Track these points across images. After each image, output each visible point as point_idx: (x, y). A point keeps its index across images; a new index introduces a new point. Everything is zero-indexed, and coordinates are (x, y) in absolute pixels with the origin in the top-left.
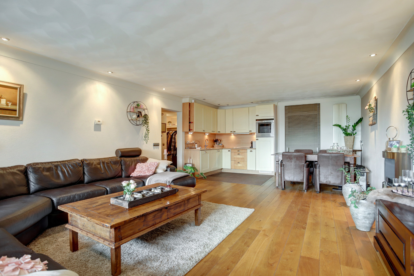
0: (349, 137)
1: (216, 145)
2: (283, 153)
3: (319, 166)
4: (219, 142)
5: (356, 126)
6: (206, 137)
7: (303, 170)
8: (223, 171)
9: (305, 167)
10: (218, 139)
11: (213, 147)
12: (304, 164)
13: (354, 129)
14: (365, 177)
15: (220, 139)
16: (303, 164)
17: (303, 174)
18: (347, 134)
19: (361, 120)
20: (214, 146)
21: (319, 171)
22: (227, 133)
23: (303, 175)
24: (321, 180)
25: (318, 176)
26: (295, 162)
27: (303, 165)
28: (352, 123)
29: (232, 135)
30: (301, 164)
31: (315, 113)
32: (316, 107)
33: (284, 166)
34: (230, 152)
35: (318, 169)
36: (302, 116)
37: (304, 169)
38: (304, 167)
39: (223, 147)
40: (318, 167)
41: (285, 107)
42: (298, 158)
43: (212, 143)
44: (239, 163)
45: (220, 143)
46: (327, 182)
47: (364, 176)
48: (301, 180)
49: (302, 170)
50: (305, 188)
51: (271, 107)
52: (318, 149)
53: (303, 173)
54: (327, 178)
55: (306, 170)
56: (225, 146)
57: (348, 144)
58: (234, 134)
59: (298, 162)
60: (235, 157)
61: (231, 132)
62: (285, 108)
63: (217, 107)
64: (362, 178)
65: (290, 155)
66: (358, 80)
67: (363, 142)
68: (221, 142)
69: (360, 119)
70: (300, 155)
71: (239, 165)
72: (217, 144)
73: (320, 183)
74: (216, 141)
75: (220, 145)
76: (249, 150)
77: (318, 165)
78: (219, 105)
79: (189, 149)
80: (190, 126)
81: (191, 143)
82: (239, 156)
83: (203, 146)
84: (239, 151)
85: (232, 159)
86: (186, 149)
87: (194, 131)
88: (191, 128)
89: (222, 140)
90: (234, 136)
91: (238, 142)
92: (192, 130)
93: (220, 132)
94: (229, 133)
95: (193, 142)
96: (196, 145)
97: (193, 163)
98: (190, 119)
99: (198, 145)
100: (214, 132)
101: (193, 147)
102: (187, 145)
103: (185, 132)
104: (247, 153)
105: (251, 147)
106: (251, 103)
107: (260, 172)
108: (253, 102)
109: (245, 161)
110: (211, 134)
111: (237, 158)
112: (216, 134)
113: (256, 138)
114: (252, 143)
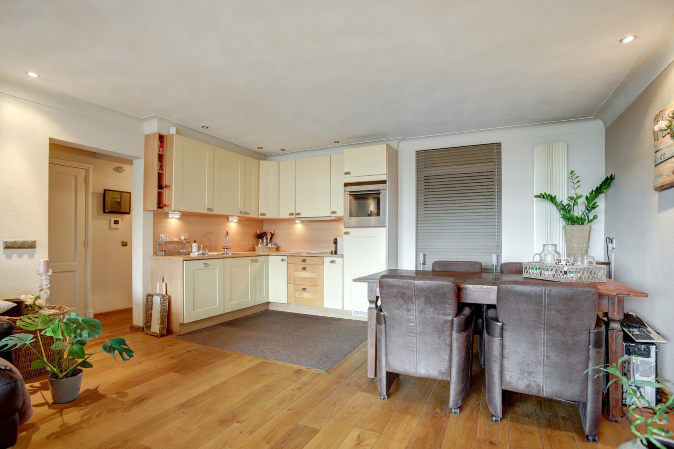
0: (576, 228)
1: (260, 245)
2: (382, 280)
3: (502, 329)
4: (269, 238)
5: (596, 197)
6: (233, 226)
7: (448, 341)
8: (271, 308)
9: (455, 328)
10: (268, 232)
11: (254, 250)
12: (452, 321)
13: (591, 206)
14: (652, 359)
15: (272, 233)
16: (450, 318)
17: (448, 352)
18: (571, 220)
19: (609, 181)
20: (256, 247)
21: (502, 346)
22: (282, 216)
23: (447, 357)
24: (507, 377)
25: (498, 361)
26: (421, 311)
27: (446, 321)
28: (586, 190)
29: (296, 222)
30: (443, 318)
31: (488, 167)
32: (492, 152)
33: (387, 323)
34: (285, 263)
35: (497, 341)
36: (457, 176)
37: (451, 335)
38: (452, 329)
39: (278, 249)
40: (497, 330)
41: (418, 152)
42: (431, 298)
43: (252, 241)
44: (304, 289)
45: (273, 240)
46: (528, 386)
47: (648, 356)
48: (442, 373)
49: (445, 339)
50: (454, 401)
51: (379, 152)
52: (494, 257)
53: (448, 349)
54: (529, 373)
55: (457, 340)
56: (282, 247)
57: (574, 246)
58: (300, 219)
59: (430, 312)
60: (297, 274)
61: (291, 214)
62: (417, 157)
63: (261, 155)
64: (642, 362)
65: (402, 287)
66: (629, 39)
67: (614, 240)
68: (274, 238)
69: (607, 179)
70: (438, 288)
71: (306, 295)
72: (262, 242)
73: (504, 388)
74: (260, 236)
75: (271, 245)
76: (327, 260)
77: (499, 324)
78: (262, 148)
79: (163, 255)
80: (160, 195)
81: (175, 240)
82: (305, 274)
83: (219, 248)
84: (304, 261)
85: (291, 280)
86: (158, 254)
87: (173, 210)
88: (165, 201)
89: (275, 233)
90: (301, 223)
91: (310, 240)
92: (168, 206)
93: (264, 214)
94: (288, 216)
95: (183, 238)
96: (195, 245)
97: (168, 294)
98: (160, 176)
99: (201, 245)
100: (246, 213)
101: (182, 251)
102: (159, 244)
103: (152, 212)
104: (323, 265)
105: (334, 252)
106: (335, 142)
107: (353, 314)
108: (338, 142)
109: (319, 286)
110: (243, 220)
111: (301, 277)
112: (263, 221)
113: (345, 230)
114: (336, 242)
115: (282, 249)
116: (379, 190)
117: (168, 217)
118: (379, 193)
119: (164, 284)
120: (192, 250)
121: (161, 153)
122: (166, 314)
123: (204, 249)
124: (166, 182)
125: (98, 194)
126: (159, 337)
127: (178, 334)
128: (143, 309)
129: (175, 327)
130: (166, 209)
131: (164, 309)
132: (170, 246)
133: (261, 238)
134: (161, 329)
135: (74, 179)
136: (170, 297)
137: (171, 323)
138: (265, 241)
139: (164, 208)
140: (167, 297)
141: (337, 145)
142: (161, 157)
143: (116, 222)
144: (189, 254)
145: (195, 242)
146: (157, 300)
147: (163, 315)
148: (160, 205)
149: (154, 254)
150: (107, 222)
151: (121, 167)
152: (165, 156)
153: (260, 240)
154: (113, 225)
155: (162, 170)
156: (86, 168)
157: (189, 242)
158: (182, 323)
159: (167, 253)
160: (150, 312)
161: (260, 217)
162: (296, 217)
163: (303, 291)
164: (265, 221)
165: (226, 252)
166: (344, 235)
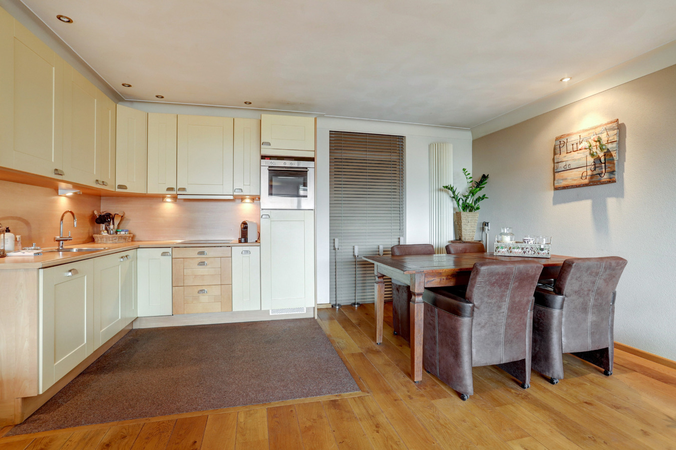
0: (470, 214)
1: (105, 233)
6: (63, 202)
8: (138, 326)
20: (95, 236)
22: (151, 191)
27: (528, 302)
29: (169, 200)
30: (527, 299)
34: (168, 258)
41: (331, 133)
43: (87, 227)
44: (202, 291)
45: (121, 226)
49: (524, 320)
56: (139, 234)
60: (188, 272)
61: (168, 189)
62: (331, 137)
66: (566, 80)
67: (489, 224)
68: (123, 223)
71: (204, 299)
72: (106, 229)
75: (121, 233)
76: (235, 250)
78: (129, 86)
82: (202, 270)
84: (202, 253)
85: (178, 281)
90: (172, 202)
93: (124, 187)
94: (163, 191)
96: (8, 237)
99: (18, 237)
100: (103, 183)
104: (231, 257)
105: (243, 240)
106: (246, 103)
107: (271, 314)
108: (250, 103)
109: (226, 284)
110: (83, 193)
111: (196, 276)
112: (100, 196)
113: (262, 213)
114: (245, 227)
115: (137, 238)
116: (306, 168)
118: (307, 171)
133: (103, 223)
138: (112, 226)
141: (248, 107)
145: (8, 231)
158: (36, 395)
161: (118, 190)
162: (179, 193)
163: (200, 295)
164: (103, 196)
165: (62, 247)
166: (261, 219)
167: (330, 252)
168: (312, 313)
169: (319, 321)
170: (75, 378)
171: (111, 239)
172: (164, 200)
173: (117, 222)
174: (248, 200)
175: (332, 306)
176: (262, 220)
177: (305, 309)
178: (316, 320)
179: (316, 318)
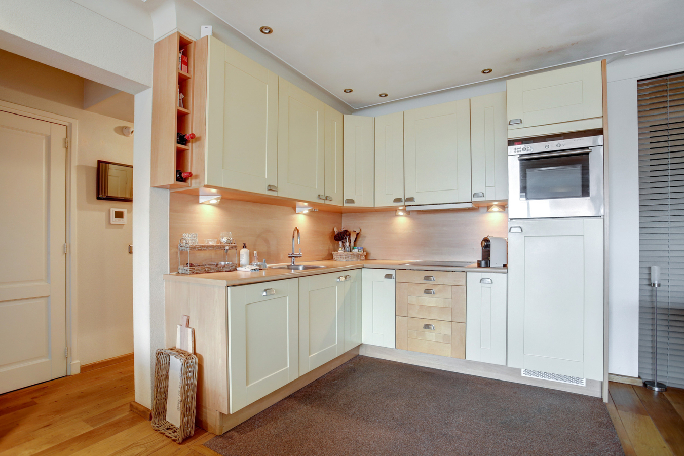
1: (341, 250)
4: (353, 239)
6: (301, 219)
10: (350, 229)
11: (330, 257)
15: (357, 231)
20: (334, 253)
22: (380, 204)
29: (401, 213)
34: (392, 281)
39: (367, 257)
41: (641, 82)
43: (328, 244)
44: (427, 326)
45: (358, 243)
56: (373, 253)
58: (408, 209)
60: (413, 300)
61: (397, 200)
62: (639, 89)
68: (360, 239)
71: (430, 336)
72: (344, 246)
74: (340, 236)
75: (356, 250)
76: (472, 277)
78: (351, 91)
79: (189, 272)
80: (181, 156)
81: (211, 243)
82: (428, 300)
83: (282, 256)
84: (428, 278)
85: (401, 309)
86: (180, 271)
87: (206, 184)
88: (192, 166)
89: (362, 232)
90: (406, 216)
91: (421, 242)
92: (197, 177)
93: (352, 201)
94: (390, 204)
95: (224, 240)
96: (244, 252)
97: (197, 351)
98: (182, 118)
99: (255, 252)
100: (327, 198)
101: (223, 263)
102: (182, 252)
103: (168, 192)
104: (466, 286)
105: (483, 263)
106: (483, 72)
107: (523, 375)
108: (490, 71)
109: (459, 322)
110: (319, 210)
111: (421, 306)
112: (341, 213)
113: (510, 224)
114: (486, 245)
115: (372, 256)
116: (587, 148)
117: (198, 202)
118: (588, 153)
119: (190, 331)
120: (239, 261)
121: (184, 73)
122: (192, 394)
123: (260, 260)
124: (192, 128)
125: (87, 168)
126: (179, 444)
127: (218, 433)
128: (152, 377)
129: (212, 418)
130: (193, 184)
131: (189, 385)
132: (202, 256)
133: (341, 240)
134: (184, 425)
135: (44, 141)
136: (200, 359)
137: (204, 410)
138: (347, 244)
139: (189, 181)
140: (195, 359)
141: (488, 77)
142: (183, 83)
143: (119, 215)
144: (235, 270)
145: (244, 247)
146: (176, 363)
147: (187, 397)
148: (182, 176)
149: (172, 270)
150: (103, 215)
151: (126, 128)
152: (191, 81)
153: (340, 242)
154: (114, 221)
155: (185, 107)
156: (67, 124)
157: (233, 247)
158: (226, 413)
159: (196, 269)
160: (163, 385)
161: (346, 205)
162: (407, 204)
163: (426, 330)
164: (344, 213)
165: (294, 263)
166: (509, 233)
167: (640, 290)
168: (599, 390)
169: (611, 408)
170: (283, 400)
171: (344, 257)
172: (397, 214)
173: (353, 238)
174: (495, 209)
175: (645, 384)
176: (510, 235)
177: (584, 380)
178: (605, 405)
179: (606, 400)
